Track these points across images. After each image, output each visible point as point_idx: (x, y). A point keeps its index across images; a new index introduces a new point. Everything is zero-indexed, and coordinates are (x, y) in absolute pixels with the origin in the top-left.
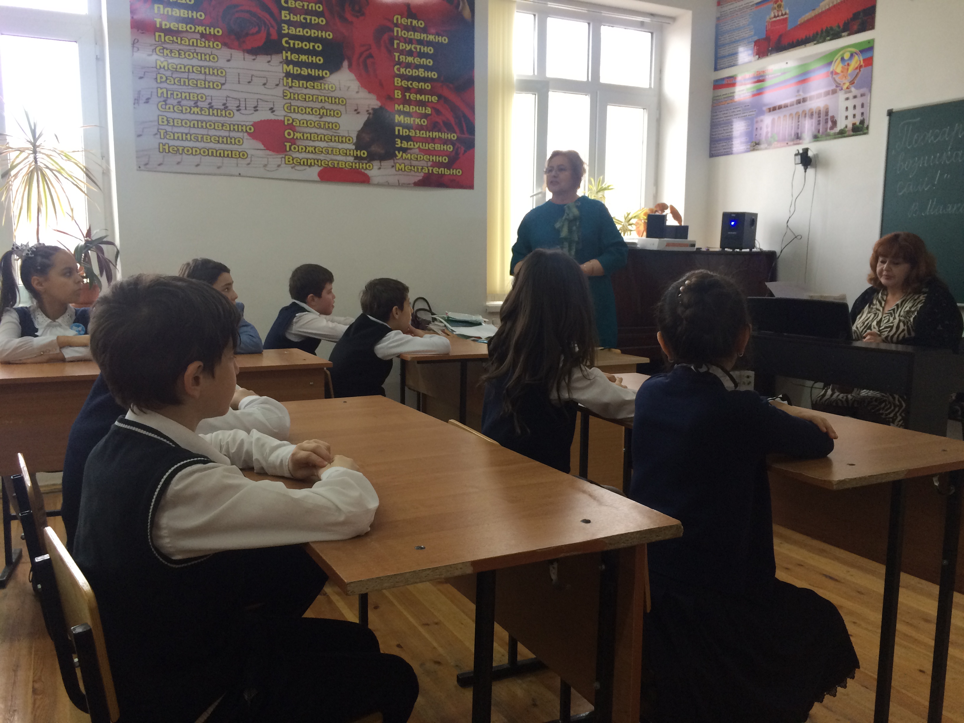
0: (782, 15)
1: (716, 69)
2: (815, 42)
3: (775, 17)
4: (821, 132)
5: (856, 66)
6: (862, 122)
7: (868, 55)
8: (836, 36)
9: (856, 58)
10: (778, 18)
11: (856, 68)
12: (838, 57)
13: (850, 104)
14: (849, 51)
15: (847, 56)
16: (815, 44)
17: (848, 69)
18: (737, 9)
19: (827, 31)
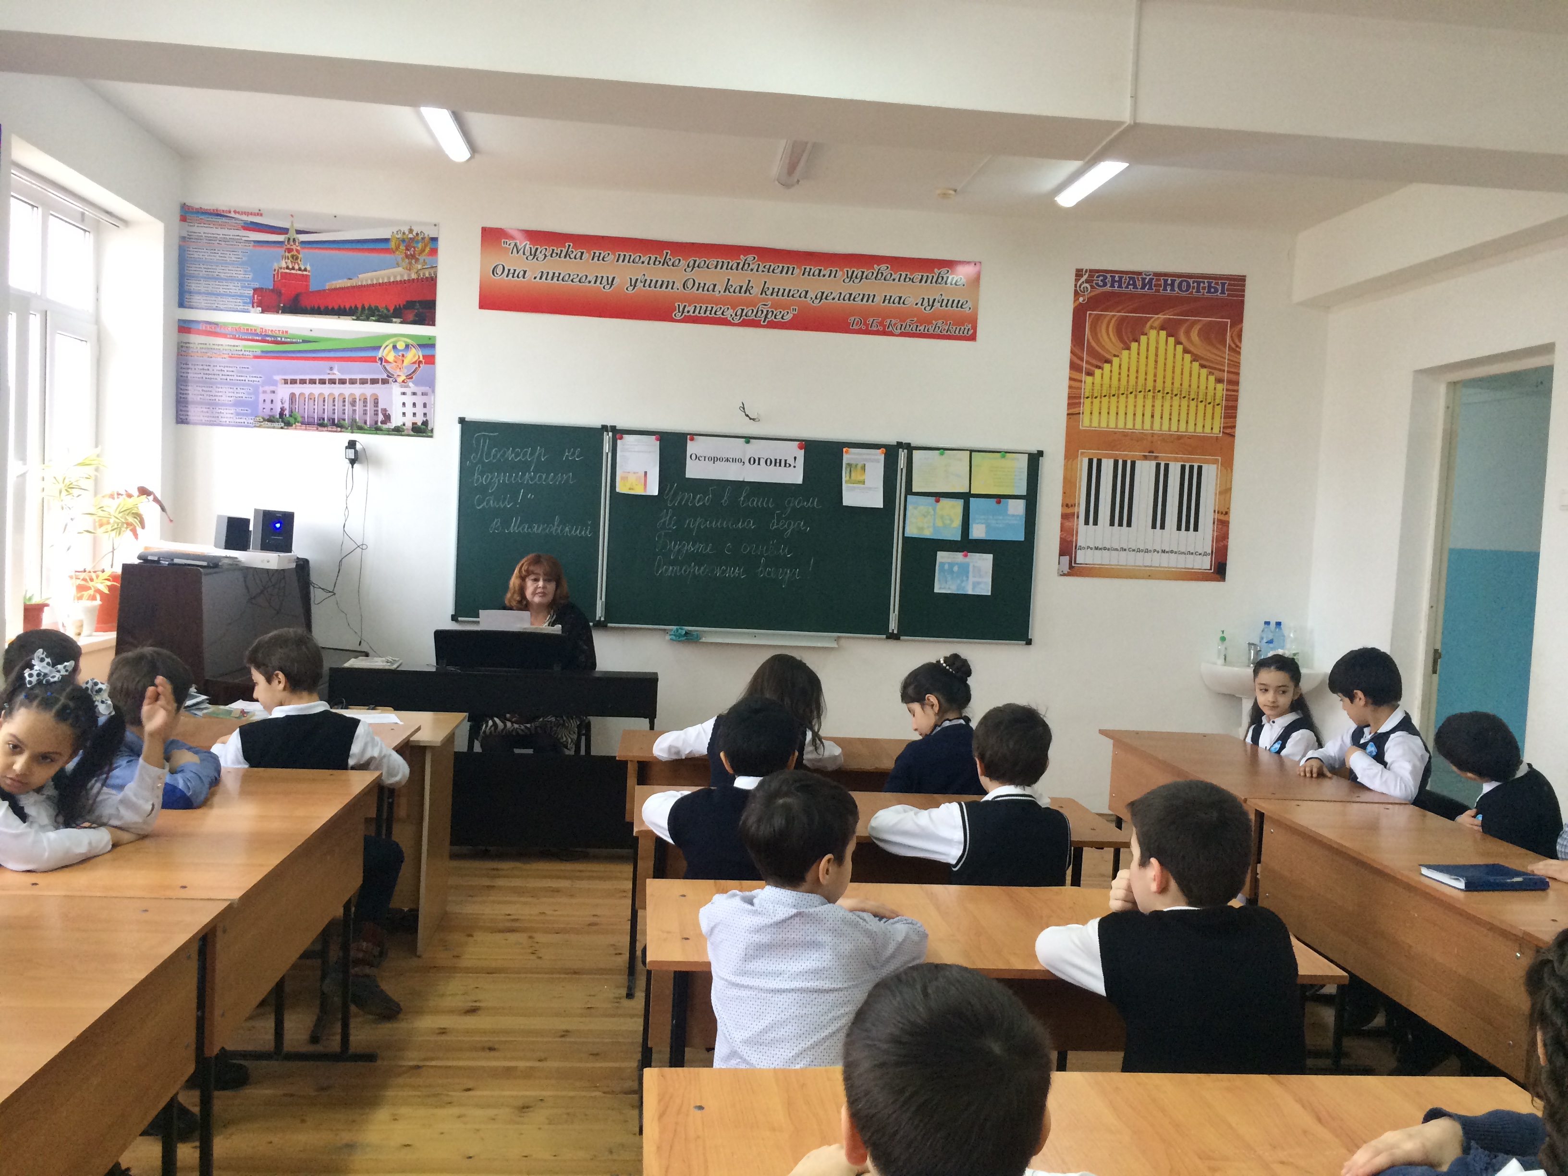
0: (300, 269)
1: (181, 305)
2: (354, 317)
3: (287, 268)
4: (368, 423)
5: (414, 360)
6: (425, 423)
7: (428, 352)
8: (384, 318)
9: (413, 351)
10: (293, 272)
11: (414, 363)
12: (389, 342)
13: (409, 400)
16: (353, 320)
18: (218, 236)
19: (370, 308)
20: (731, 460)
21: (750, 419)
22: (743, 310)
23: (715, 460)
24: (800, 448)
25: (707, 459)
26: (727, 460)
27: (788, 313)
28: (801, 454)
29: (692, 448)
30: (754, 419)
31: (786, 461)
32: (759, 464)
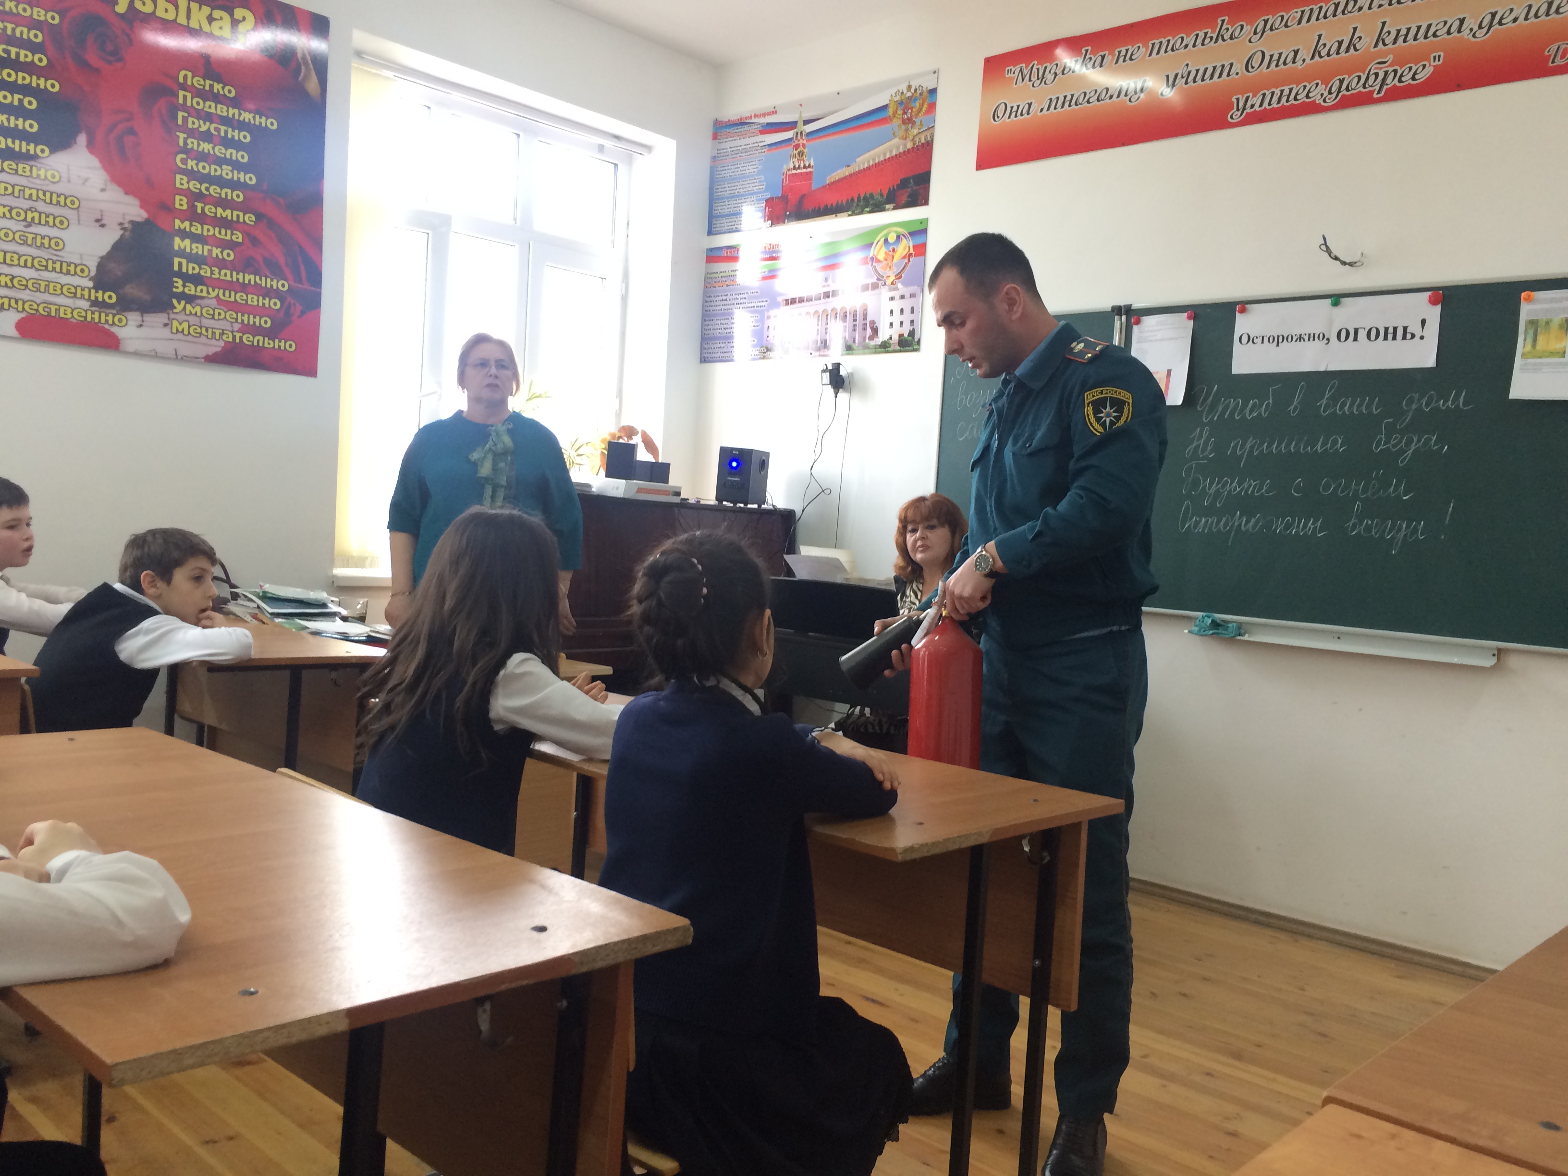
0: (805, 167)
1: (710, 233)
2: (850, 213)
3: (794, 168)
4: (857, 342)
5: (904, 254)
6: (912, 333)
7: (919, 240)
8: (878, 208)
9: (904, 242)
10: (799, 171)
11: (904, 257)
12: (880, 237)
13: (896, 305)
14: (896, 232)
15: (892, 238)
16: (849, 215)
17: (893, 257)
18: (741, 148)
19: (865, 198)
20: (1306, 338)
21: (1344, 263)
22: (1341, 81)
23: (1278, 340)
24: (1433, 302)
25: (1266, 340)
26: (1300, 338)
27: (1424, 66)
28: (1434, 314)
29: (1243, 325)
30: (1351, 264)
31: (1405, 329)
32: (1355, 339)
